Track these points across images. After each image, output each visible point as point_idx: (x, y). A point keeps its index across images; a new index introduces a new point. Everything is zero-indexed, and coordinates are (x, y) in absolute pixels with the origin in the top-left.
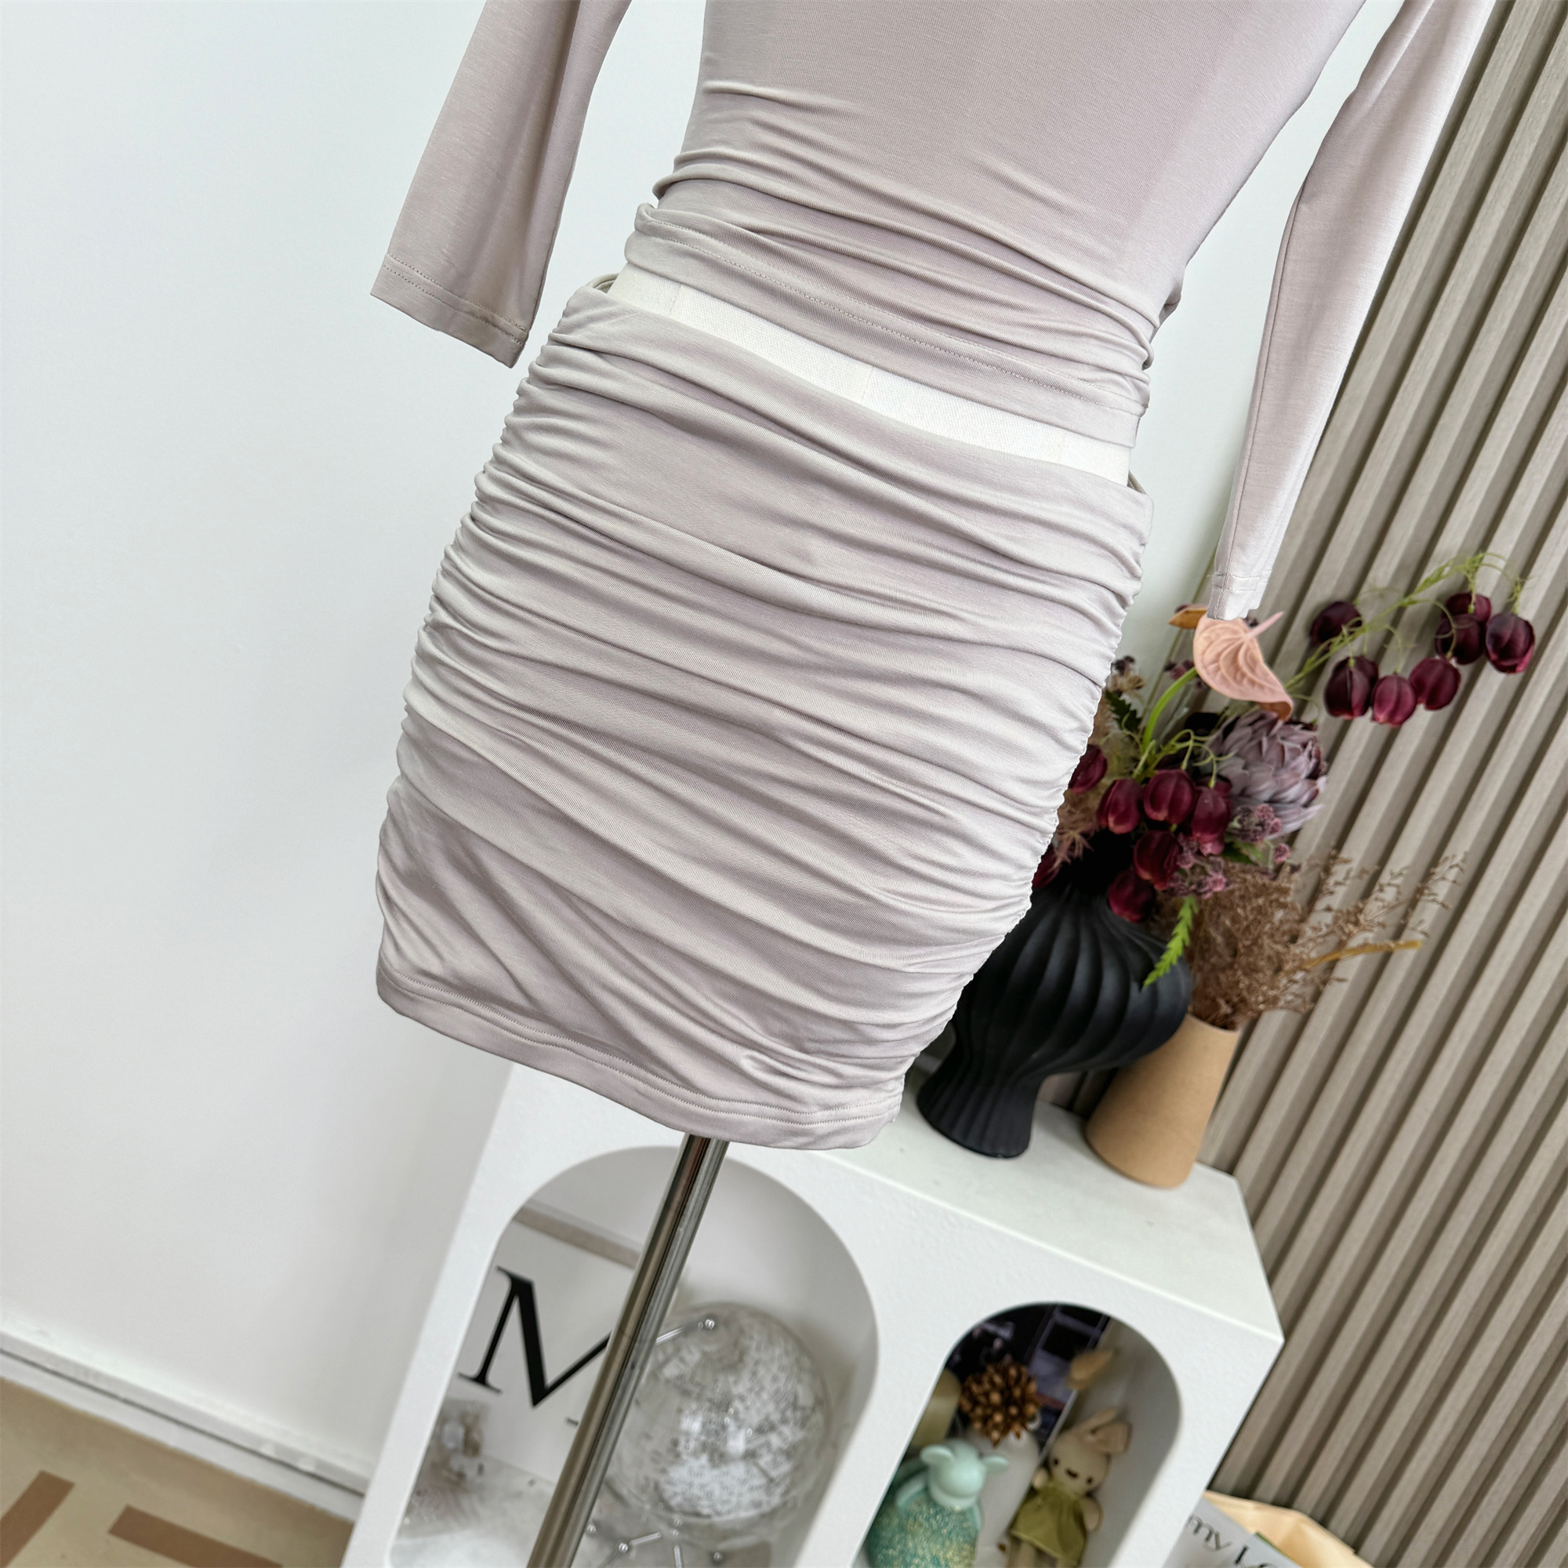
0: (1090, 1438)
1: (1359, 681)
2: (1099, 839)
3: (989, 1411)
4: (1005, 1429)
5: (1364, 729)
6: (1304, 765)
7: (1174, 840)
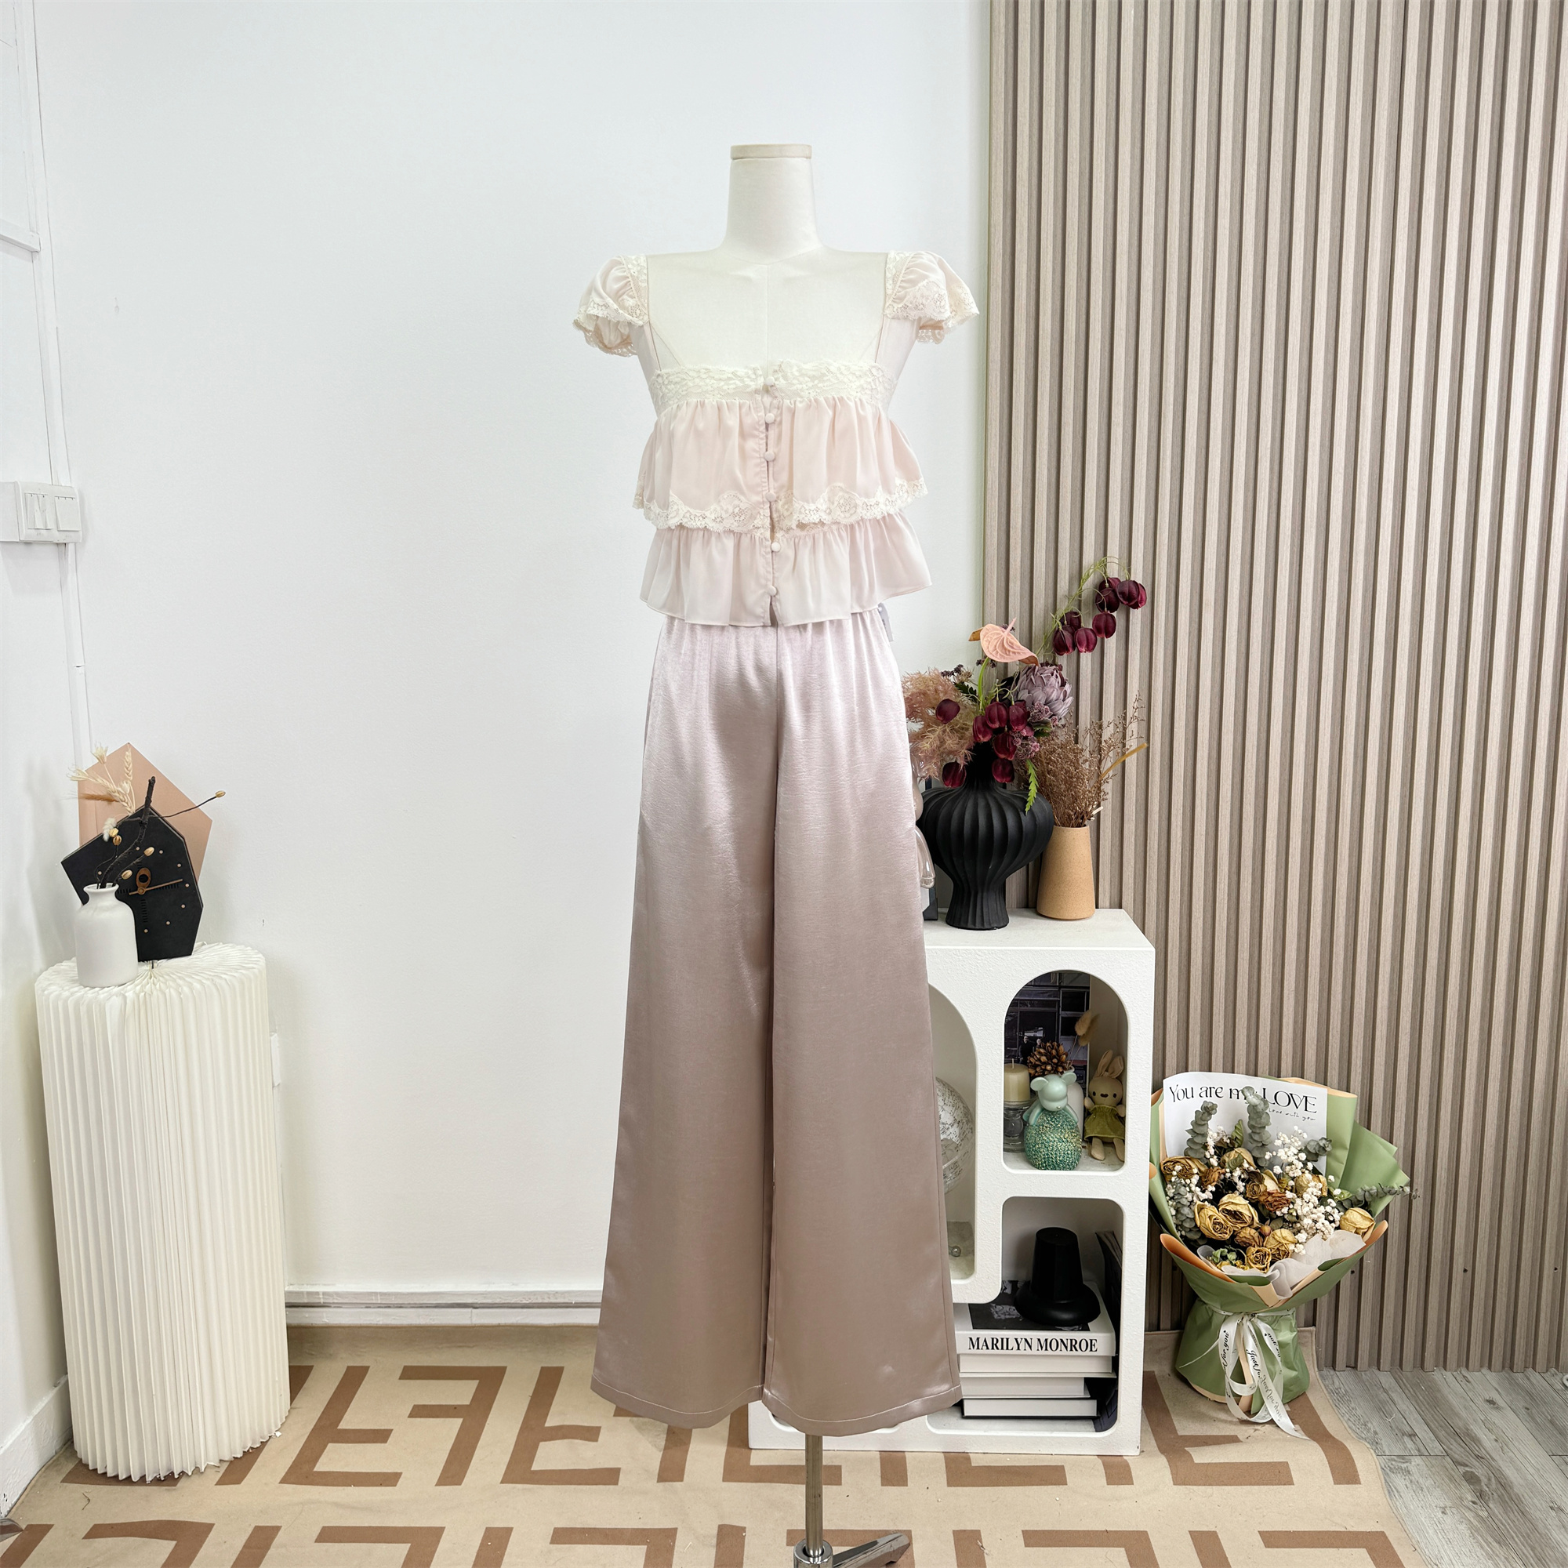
0: (1107, 1074)
1: (1067, 637)
2: (978, 749)
3: (1043, 1067)
5: (1087, 659)
6: (1055, 681)
7: (1009, 735)
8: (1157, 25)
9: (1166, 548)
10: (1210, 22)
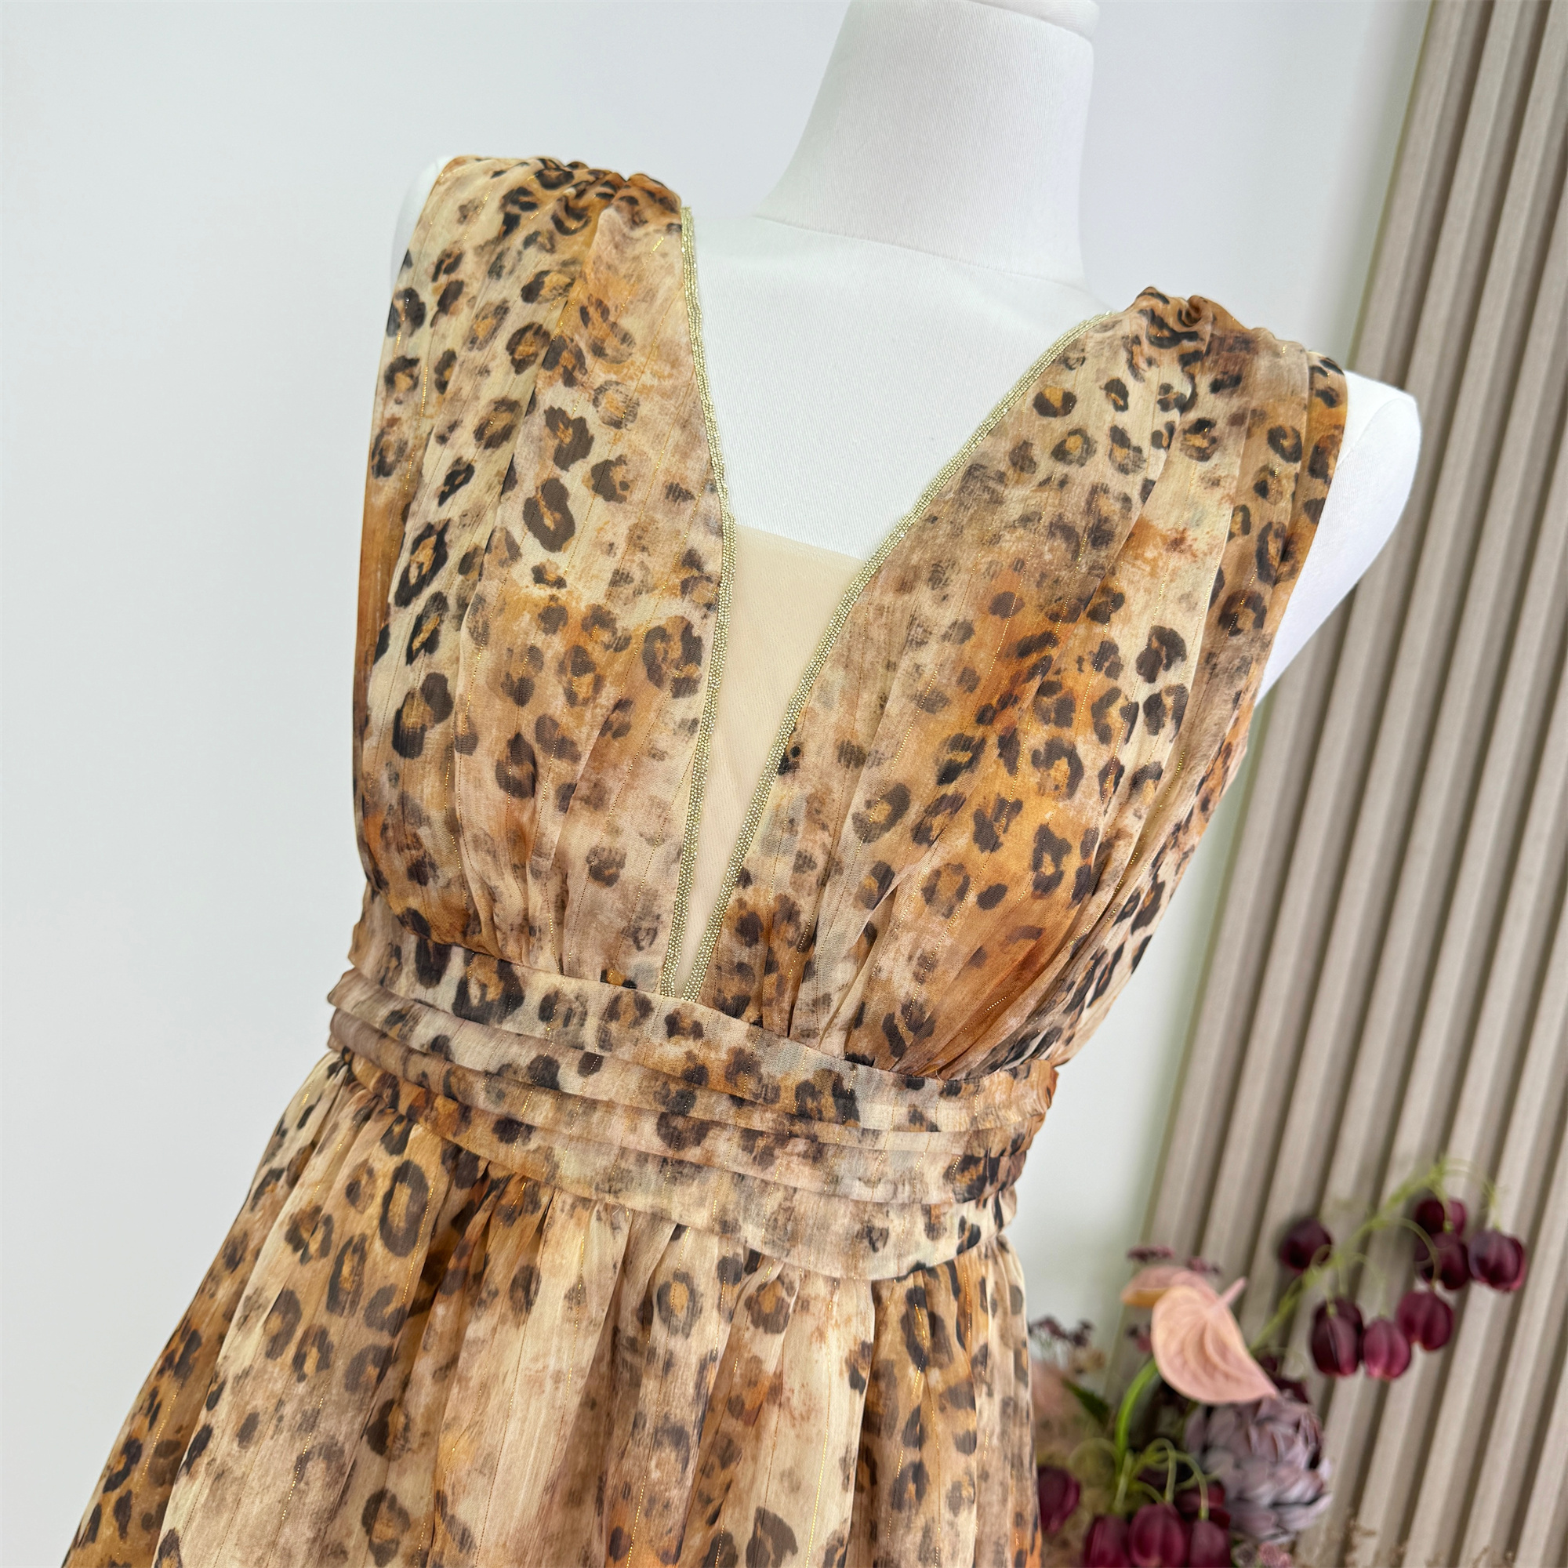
6: (1301, 1454)
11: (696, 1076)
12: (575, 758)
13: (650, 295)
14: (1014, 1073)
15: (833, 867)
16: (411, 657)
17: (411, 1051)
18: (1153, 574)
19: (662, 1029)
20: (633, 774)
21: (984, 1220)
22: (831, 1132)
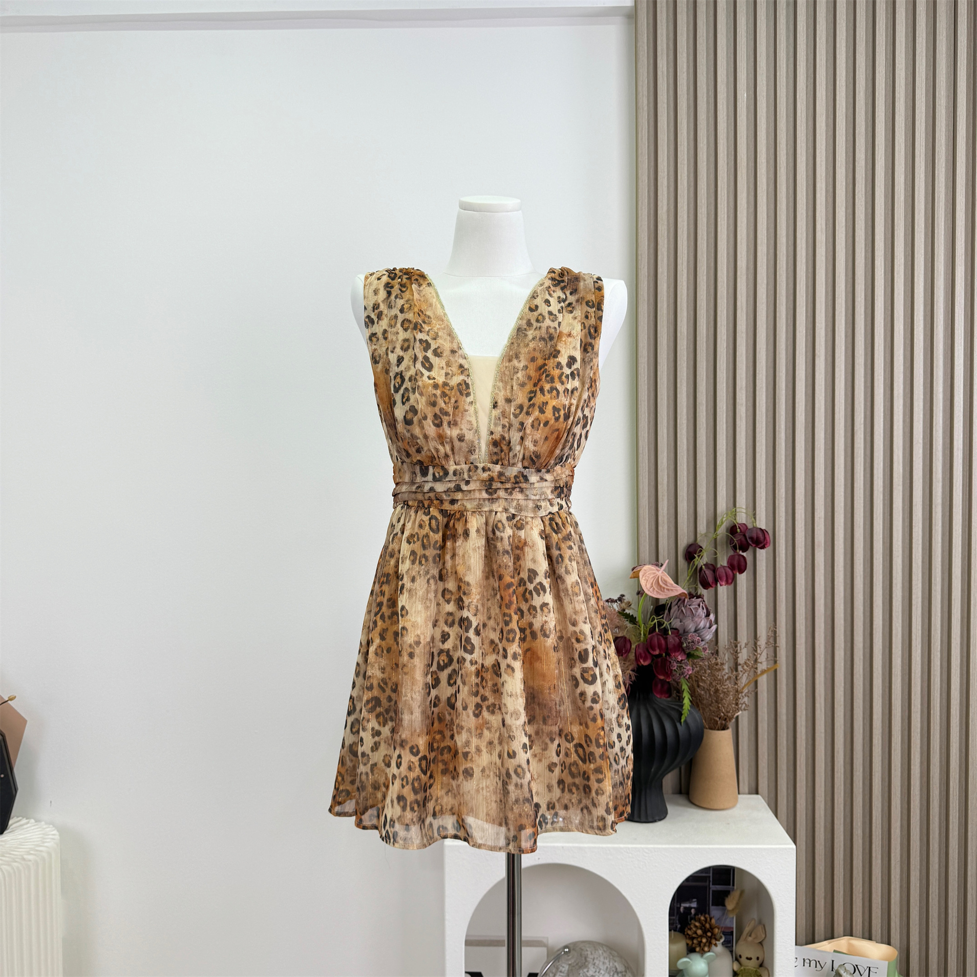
0: (750, 939)
1: (709, 574)
2: (639, 670)
3: (699, 940)
4: (710, 944)
5: (723, 590)
6: (702, 612)
7: (666, 660)
8: (765, 105)
9: (784, 500)
10: (805, 103)
11: (491, 479)
12: (450, 415)
13: (431, 305)
14: (562, 466)
15: (511, 425)
16: (403, 403)
17: (425, 493)
18: (565, 344)
19: (482, 471)
20: (462, 416)
21: (563, 503)
22: (524, 485)
